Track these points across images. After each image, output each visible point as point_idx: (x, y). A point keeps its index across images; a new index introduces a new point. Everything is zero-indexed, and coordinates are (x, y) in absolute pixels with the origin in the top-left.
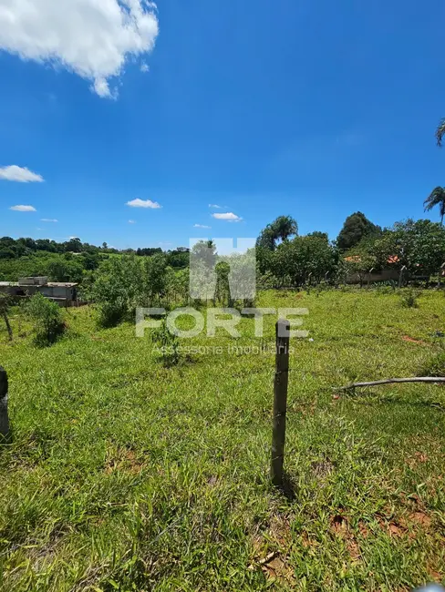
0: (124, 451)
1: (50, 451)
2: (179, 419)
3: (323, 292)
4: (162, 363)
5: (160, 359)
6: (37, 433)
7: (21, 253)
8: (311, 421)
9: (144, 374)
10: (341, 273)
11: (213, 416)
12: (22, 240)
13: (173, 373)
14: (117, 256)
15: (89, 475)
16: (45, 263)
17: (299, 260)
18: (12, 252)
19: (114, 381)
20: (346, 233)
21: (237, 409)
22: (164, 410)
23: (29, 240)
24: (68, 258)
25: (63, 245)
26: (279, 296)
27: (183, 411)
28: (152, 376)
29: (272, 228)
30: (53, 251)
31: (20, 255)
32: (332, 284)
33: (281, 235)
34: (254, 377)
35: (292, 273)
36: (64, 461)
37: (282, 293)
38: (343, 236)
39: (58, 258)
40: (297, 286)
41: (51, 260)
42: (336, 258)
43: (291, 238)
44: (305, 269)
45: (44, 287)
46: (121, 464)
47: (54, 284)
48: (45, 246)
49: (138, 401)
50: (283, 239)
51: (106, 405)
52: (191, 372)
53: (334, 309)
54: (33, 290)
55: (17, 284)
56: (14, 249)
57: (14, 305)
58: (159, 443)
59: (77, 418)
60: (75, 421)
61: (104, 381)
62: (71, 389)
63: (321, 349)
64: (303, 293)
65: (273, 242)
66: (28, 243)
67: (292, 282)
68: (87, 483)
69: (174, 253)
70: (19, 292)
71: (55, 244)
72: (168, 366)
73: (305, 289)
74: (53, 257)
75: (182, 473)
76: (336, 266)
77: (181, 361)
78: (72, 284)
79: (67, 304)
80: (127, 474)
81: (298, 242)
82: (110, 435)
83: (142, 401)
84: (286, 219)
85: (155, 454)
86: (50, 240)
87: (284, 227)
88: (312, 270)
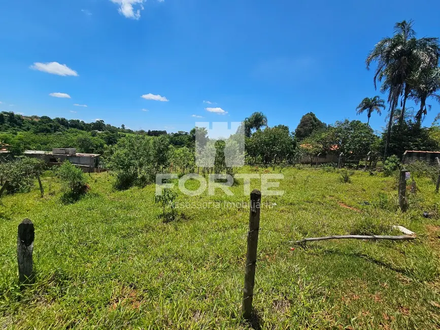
0: (128, 290)
1: (66, 290)
2: (175, 264)
3: (284, 169)
4: (161, 220)
5: (161, 216)
6: (56, 274)
7: (56, 129)
8: (272, 269)
9: (148, 228)
10: (298, 155)
11: (199, 261)
12: (58, 119)
13: (170, 227)
14: (132, 135)
15: (98, 310)
16: (75, 138)
17: (268, 145)
18: (49, 128)
19: (123, 232)
20: (301, 127)
21: (218, 257)
22: (161, 257)
23: (63, 120)
24: (94, 135)
25: (90, 125)
26: (252, 171)
27: (176, 258)
28: (153, 229)
29: (249, 121)
30: (82, 129)
31: (55, 132)
32: (290, 163)
33: (256, 126)
34: (232, 232)
35: (262, 154)
36: (77, 298)
37: (254, 168)
38: (300, 129)
39: (86, 135)
40: (266, 163)
41: (80, 136)
42: (295, 145)
43: (262, 128)
44: (272, 152)
45: (73, 156)
46: (124, 301)
47: (81, 154)
48: (76, 125)
49: (142, 249)
50: (257, 129)
51: (116, 251)
52: (185, 227)
53: (292, 182)
54: (63, 158)
55: (51, 153)
56: (51, 126)
57: (48, 169)
58: (156, 284)
59: (92, 262)
60: (89, 265)
61: (116, 232)
62: (88, 238)
63: (282, 211)
64: (270, 169)
65: (249, 130)
66: (63, 122)
67: (262, 161)
68: (94, 317)
69: (176, 135)
70: (52, 161)
71: (84, 124)
72: (166, 222)
73: (272, 166)
74: (82, 134)
75: (173, 310)
76: (294, 151)
77: (177, 218)
78: (96, 155)
79: (91, 170)
80: (129, 309)
81: (266, 132)
82: (116, 277)
83: (145, 248)
84: (260, 115)
85: (152, 292)
86: (80, 121)
87: (257, 121)
88: (277, 152)
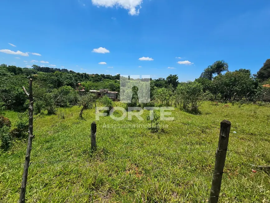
0: (134, 166)
1: (108, 157)
2: (159, 159)
3: (244, 105)
4: (150, 131)
5: (149, 129)
6: (103, 149)
7: (100, 80)
8: (235, 181)
9: (143, 134)
10: (259, 94)
11: (175, 161)
12: (101, 75)
13: (155, 136)
15: (121, 172)
16: (108, 84)
17: (227, 85)
18: (98, 79)
19: (131, 134)
20: (265, 70)
21: (187, 161)
22: (151, 152)
23: (103, 75)
24: (116, 82)
25: (114, 77)
26: (213, 105)
27: (159, 155)
28: (146, 136)
29: (211, 68)
30: (111, 79)
31: (100, 81)
32: (251, 100)
33: (217, 72)
34: (198, 146)
35: (222, 93)
36: (112, 163)
37: (215, 103)
38: (262, 71)
40: (225, 100)
41: (110, 82)
42: (256, 85)
43: (223, 73)
44: (232, 91)
45: (107, 93)
46: (132, 172)
47: (110, 92)
48: (109, 77)
49: (140, 145)
50: (218, 74)
51: (127, 144)
52: (163, 137)
53: (253, 116)
54: (104, 94)
55: (99, 91)
56: (99, 78)
57: (97, 99)
58: (148, 167)
59: (117, 147)
60: (116, 148)
61: (127, 134)
62: (115, 134)
63: (242, 139)
64: (229, 104)
65: (211, 75)
66: (103, 76)
67: (222, 98)
68: (120, 175)
69: (157, 81)
70: (99, 94)
71: (112, 77)
72: (153, 132)
73: (231, 102)
74: (111, 81)
76: (256, 90)
77: (159, 131)
78: (116, 92)
79: (114, 100)
80: (134, 176)
81: (227, 76)
82: (128, 157)
83: (142, 146)
84: (221, 63)
85: (147, 172)
86: (110, 75)
87: (219, 67)
88: (237, 91)
